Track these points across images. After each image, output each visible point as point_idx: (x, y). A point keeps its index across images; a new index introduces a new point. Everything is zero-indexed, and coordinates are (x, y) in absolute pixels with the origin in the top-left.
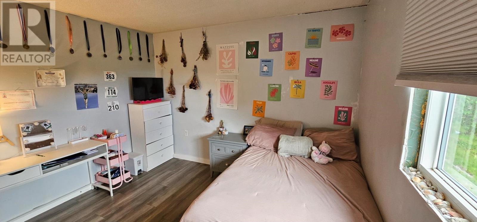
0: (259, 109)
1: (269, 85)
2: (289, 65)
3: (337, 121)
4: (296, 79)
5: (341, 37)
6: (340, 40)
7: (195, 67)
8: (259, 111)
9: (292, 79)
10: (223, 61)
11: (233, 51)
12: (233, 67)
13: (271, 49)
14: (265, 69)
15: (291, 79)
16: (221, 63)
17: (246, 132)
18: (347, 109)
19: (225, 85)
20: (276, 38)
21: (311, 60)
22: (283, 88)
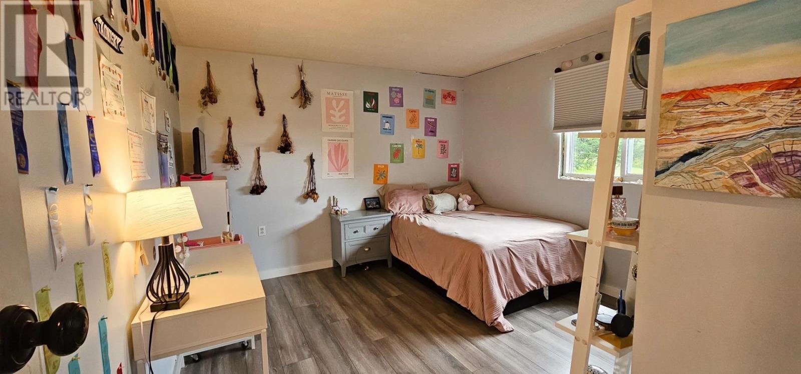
0: (380, 174)
1: (391, 145)
2: (411, 124)
3: (450, 178)
4: (417, 139)
5: (449, 101)
6: (448, 104)
7: (284, 117)
8: (382, 177)
10: (332, 112)
11: (347, 101)
12: (347, 122)
13: (392, 104)
14: (387, 126)
15: (413, 138)
16: (329, 116)
17: (369, 205)
18: (456, 166)
19: (335, 146)
20: (397, 92)
21: (429, 120)
22: (405, 148)
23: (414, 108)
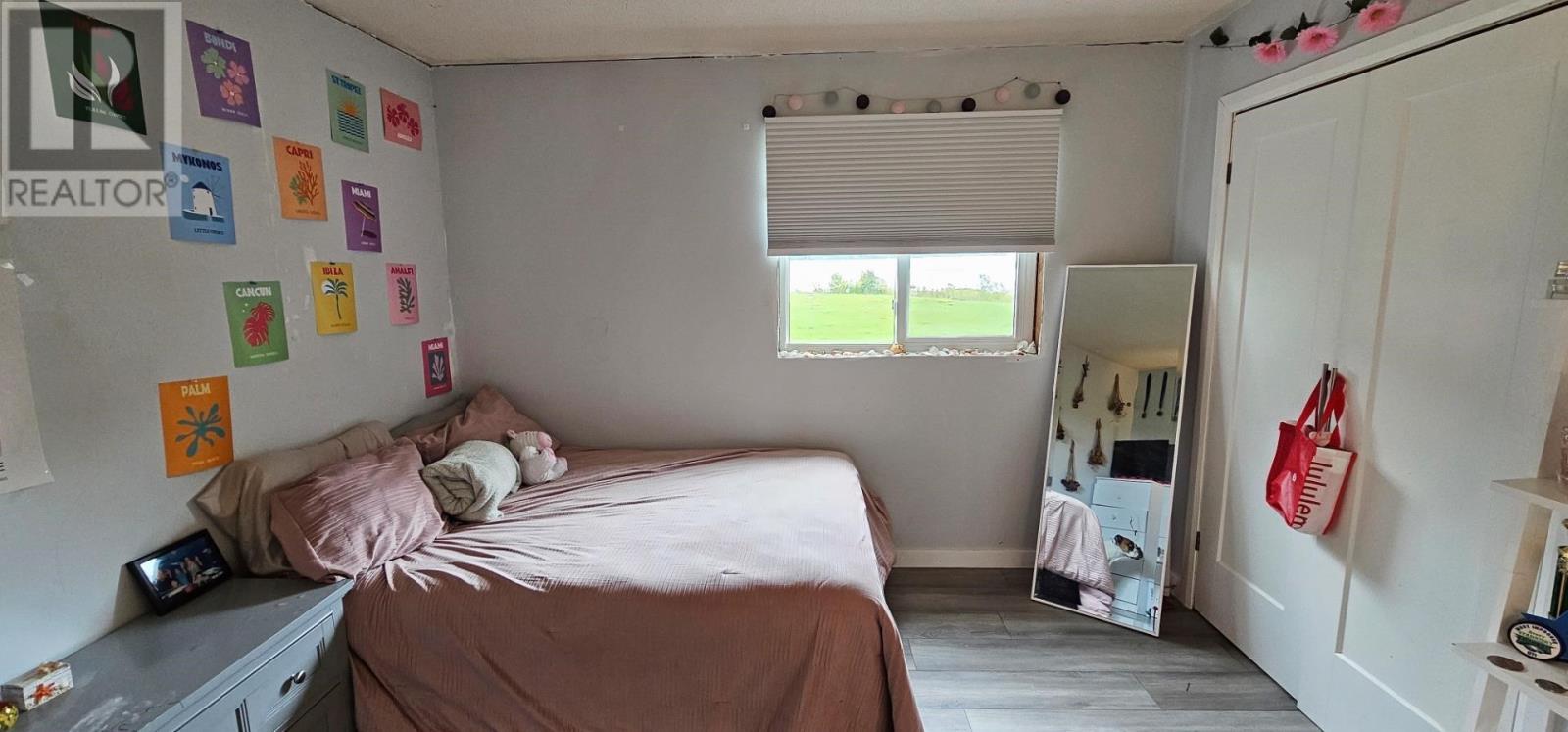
0: (196, 426)
1: (230, 287)
2: (301, 200)
3: (430, 386)
4: (326, 259)
5: (404, 134)
6: (402, 142)
8: (208, 435)
9: (314, 259)
13: (209, 102)
14: (203, 202)
15: (310, 256)
17: (166, 585)
18: (441, 345)
20: (223, 54)
21: (355, 191)
22: (287, 299)
23: (307, 140)
